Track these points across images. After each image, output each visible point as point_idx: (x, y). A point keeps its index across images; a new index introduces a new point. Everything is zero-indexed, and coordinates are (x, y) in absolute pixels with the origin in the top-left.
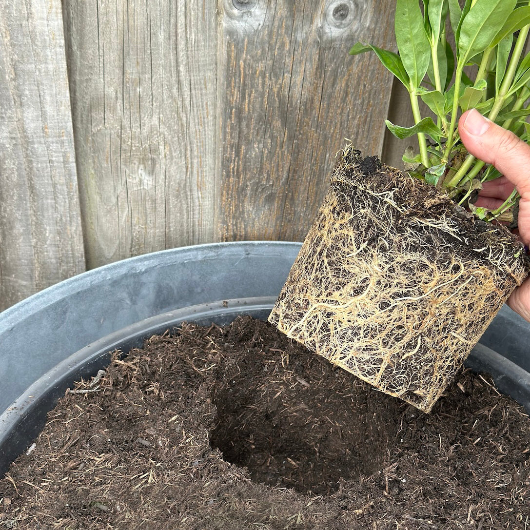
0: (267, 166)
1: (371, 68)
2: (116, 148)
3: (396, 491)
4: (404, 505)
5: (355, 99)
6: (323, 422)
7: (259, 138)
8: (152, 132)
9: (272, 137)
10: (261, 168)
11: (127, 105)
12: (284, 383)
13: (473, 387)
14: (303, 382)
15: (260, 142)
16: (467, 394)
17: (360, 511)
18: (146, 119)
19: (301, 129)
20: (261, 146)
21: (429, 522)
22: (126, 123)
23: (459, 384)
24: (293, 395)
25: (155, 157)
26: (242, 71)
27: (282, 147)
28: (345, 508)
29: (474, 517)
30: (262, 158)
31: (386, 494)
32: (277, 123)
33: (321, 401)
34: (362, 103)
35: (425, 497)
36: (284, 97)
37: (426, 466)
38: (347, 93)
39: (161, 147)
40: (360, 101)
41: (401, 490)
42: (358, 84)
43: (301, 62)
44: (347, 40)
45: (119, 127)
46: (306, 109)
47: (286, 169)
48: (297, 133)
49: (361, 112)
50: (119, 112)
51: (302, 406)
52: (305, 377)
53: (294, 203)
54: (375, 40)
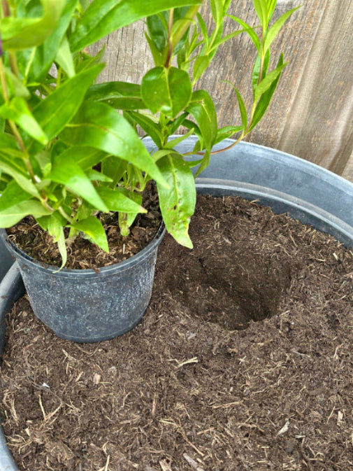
0: (218, 86)
1: (301, 26)
2: (114, 63)
3: (287, 329)
4: (291, 341)
5: (286, 46)
6: (238, 267)
7: (215, 67)
8: (140, 54)
9: (225, 67)
10: (214, 87)
11: (125, 35)
12: (214, 240)
13: (344, 257)
14: (227, 241)
15: (215, 69)
16: (339, 262)
17: (263, 344)
18: (137, 46)
19: (245, 63)
20: (216, 72)
21: (309, 356)
22: (123, 47)
23: (334, 254)
24: (219, 248)
25: (140, 71)
26: (210, 20)
27: (230, 74)
28: (253, 341)
29: (338, 354)
30: (216, 80)
31: (280, 332)
32: (229, 58)
33: (238, 255)
34: (291, 49)
35: (306, 336)
36: (237, 40)
37: (309, 313)
38: (281, 41)
39: (145, 66)
40: (290, 47)
41: (290, 329)
42: (291, 35)
43: (252, 17)
44: (287, 5)
45: (117, 49)
46: (251, 50)
47: (231, 88)
48: (243, 65)
49: (289, 54)
50: (119, 39)
51: (225, 256)
52: (229, 238)
53: (233, 112)
54: (308, 7)
